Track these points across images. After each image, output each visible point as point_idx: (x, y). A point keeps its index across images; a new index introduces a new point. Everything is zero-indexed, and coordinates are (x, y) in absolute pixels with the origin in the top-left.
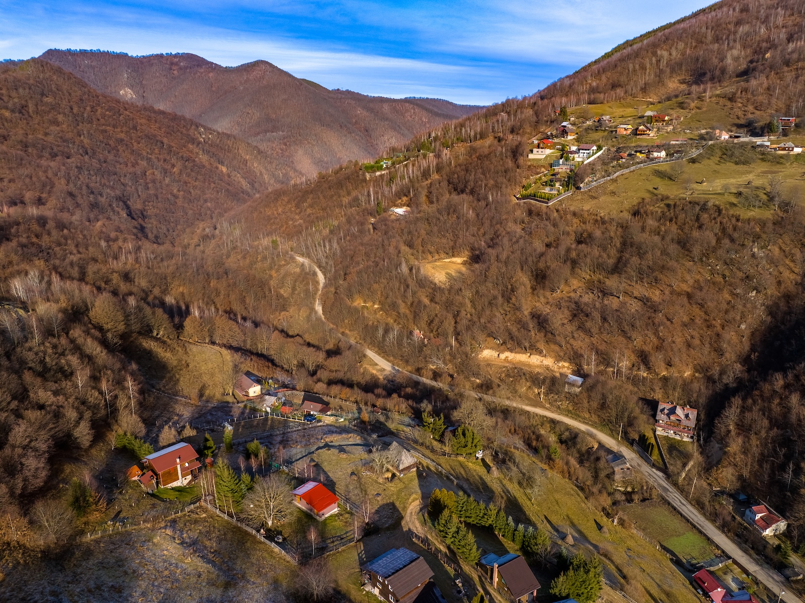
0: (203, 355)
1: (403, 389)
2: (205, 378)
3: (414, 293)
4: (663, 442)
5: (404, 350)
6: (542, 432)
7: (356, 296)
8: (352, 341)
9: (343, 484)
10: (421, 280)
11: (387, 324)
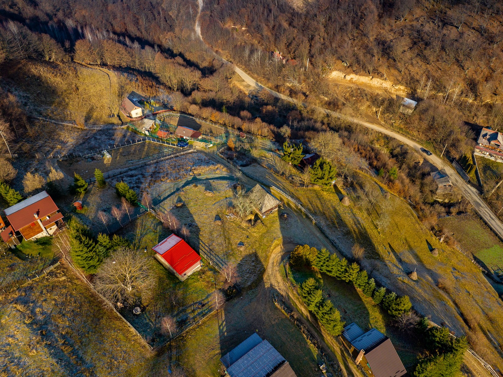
0: (93, 78)
1: (264, 106)
2: (94, 101)
3: (276, 17)
4: (480, 162)
5: (266, 69)
6: (377, 146)
7: (227, 19)
8: (224, 60)
9: (207, 230)
10: (282, 5)
11: (252, 45)
